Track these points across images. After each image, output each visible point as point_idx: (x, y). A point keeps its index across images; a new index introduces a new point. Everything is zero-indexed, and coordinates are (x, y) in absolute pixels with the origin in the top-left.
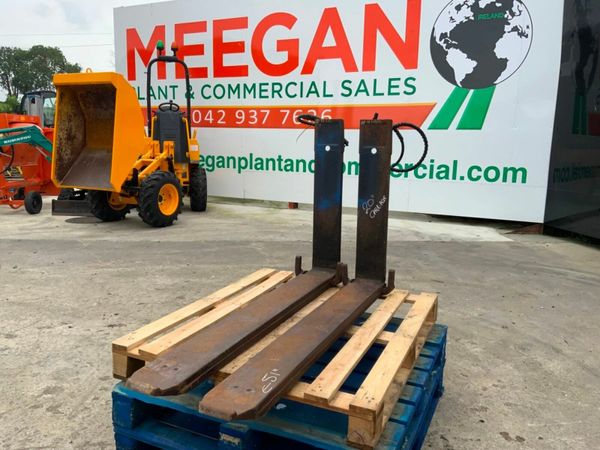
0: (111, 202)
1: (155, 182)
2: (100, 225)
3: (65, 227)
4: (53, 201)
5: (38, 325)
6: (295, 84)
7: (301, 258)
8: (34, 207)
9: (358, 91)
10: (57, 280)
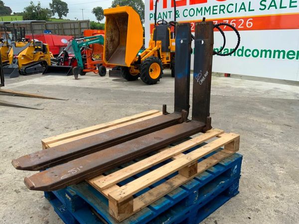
0: (130, 71)
2: (125, 83)
3: (110, 83)
4: (110, 70)
6: (232, 5)
7: (166, 105)
8: (103, 73)
9: (270, 6)
10: (89, 107)
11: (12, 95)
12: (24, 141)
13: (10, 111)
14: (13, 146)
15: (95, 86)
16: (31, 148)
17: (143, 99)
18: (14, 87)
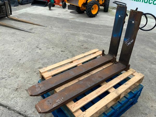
1: (91, 4)
2: (77, 15)
3: (69, 14)
4: (68, 6)
5: (47, 47)
8: (64, 6)
10: (58, 33)
11: (17, 21)
12: (27, 56)
13: (17, 33)
14: (21, 59)
15: (60, 17)
16: (31, 61)
17: (87, 29)
18: (17, 14)
